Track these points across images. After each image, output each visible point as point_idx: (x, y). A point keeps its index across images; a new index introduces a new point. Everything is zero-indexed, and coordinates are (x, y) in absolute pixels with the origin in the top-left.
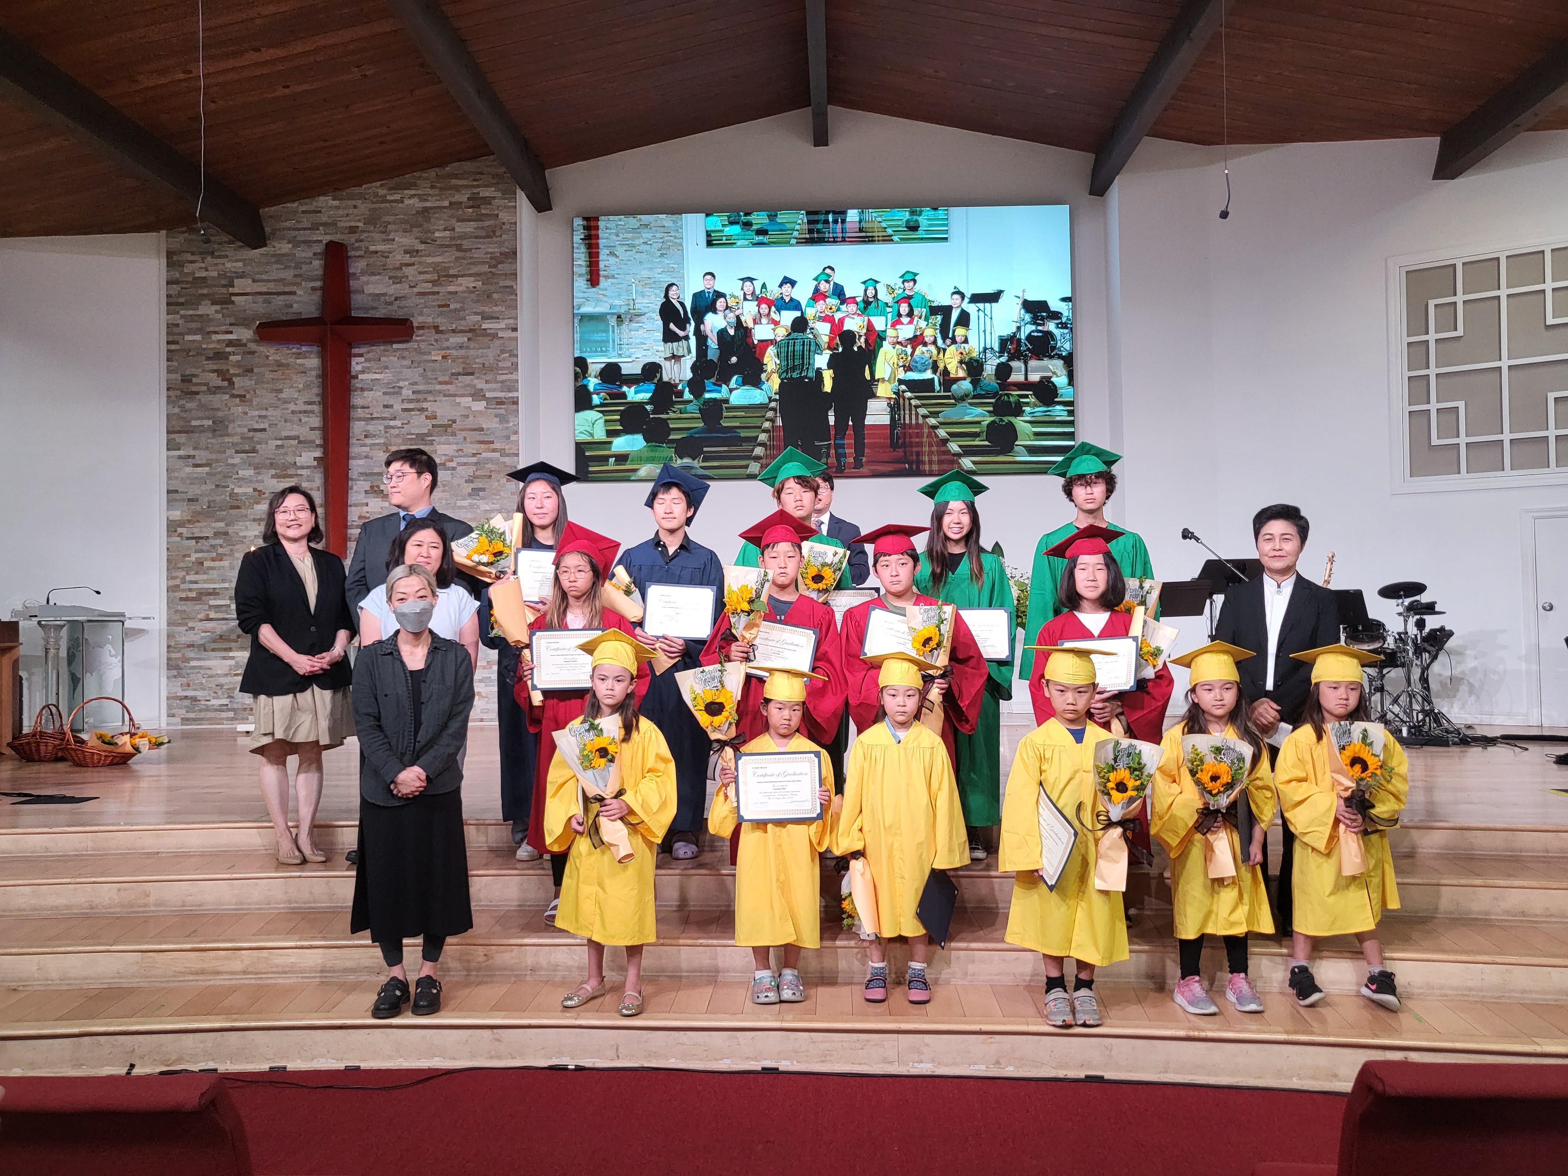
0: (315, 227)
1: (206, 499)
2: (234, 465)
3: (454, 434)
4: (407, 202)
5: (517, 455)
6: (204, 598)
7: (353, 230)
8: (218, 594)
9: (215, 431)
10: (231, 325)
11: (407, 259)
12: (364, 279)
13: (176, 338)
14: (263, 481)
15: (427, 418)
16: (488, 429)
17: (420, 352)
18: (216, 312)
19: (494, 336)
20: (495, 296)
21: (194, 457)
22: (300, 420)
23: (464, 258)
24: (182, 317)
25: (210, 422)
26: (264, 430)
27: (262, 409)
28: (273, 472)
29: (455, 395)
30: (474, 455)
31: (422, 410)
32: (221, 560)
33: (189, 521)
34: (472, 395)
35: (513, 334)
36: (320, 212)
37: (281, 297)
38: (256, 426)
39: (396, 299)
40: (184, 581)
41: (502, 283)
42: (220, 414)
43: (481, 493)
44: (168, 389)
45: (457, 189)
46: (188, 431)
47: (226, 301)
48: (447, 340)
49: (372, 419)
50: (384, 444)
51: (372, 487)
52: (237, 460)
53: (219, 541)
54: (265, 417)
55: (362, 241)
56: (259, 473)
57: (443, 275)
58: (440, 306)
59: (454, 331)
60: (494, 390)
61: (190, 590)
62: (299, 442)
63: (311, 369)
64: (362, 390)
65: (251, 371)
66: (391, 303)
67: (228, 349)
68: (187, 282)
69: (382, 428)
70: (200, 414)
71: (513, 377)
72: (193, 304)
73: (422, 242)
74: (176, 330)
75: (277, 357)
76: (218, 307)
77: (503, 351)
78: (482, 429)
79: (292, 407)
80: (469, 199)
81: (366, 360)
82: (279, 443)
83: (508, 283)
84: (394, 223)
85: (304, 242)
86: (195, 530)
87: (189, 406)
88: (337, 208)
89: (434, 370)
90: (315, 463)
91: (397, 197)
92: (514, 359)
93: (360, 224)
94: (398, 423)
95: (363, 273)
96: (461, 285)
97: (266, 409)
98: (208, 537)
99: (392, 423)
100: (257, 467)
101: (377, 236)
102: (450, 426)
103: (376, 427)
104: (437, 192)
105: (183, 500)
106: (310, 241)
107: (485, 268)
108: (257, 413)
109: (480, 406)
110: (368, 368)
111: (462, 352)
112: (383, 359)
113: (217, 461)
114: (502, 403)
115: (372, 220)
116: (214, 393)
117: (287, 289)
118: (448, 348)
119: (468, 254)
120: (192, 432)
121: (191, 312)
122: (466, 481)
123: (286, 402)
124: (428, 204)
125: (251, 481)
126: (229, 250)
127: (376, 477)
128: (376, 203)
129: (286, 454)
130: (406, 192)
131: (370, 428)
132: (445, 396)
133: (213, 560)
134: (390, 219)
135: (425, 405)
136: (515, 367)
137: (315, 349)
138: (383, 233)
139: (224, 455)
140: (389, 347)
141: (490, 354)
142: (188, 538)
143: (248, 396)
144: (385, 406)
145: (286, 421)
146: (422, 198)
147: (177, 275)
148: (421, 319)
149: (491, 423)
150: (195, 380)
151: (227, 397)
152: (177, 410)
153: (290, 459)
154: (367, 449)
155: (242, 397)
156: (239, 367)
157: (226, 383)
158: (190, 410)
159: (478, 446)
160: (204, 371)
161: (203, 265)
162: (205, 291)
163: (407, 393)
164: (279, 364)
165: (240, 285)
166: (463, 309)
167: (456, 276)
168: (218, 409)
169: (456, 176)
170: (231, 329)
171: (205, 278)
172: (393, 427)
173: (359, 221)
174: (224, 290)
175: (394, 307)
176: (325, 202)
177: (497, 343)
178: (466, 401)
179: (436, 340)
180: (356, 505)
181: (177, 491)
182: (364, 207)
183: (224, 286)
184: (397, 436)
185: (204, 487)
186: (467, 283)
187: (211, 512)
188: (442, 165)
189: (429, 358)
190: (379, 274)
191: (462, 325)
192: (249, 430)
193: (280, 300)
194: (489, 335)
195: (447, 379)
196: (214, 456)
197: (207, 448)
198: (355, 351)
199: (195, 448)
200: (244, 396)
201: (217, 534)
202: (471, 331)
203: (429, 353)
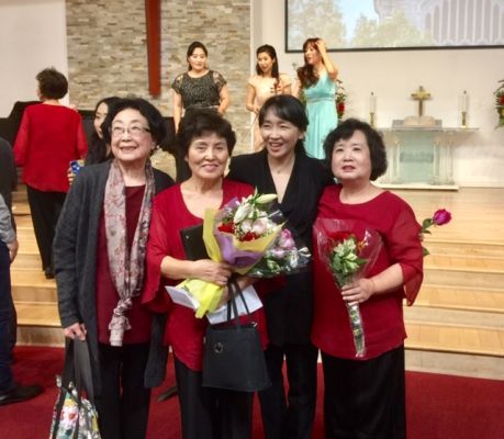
1: (87, 62)
2: (100, 44)
3: (215, 27)
9: (90, 24)
14: (116, 52)
15: (201, 17)
16: (234, 24)
21: (80, 39)
22: (134, 19)
25: (88, 20)
26: (116, 24)
27: (113, 12)
28: (121, 47)
29: (216, 5)
30: (226, 39)
31: (198, 13)
33: (79, 74)
34: (225, 4)
38: (112, 22)
43: (230, 60)
46: (77, 24)
49: (172, 18)
50: (178, 32)
51: (173, 56)
52: (102, 41)
53: (95, 85)
54: (116, 17)
56: (114, 48)
60: (237, 2)
62: (134, 31)
69: (177, 23)
70: (83, 15)
78: (229, 24)
79: (130, 11)
82: (123, 31)
86: (82, 79)
87: (77, 11)
90: (143, 43)
94: (185, 20)
97: (116, 12)
98: (89, 83)
99: (182, 20)
100: (113, 45)
102: (213, 22)
103: (174, 23)
105: (76, 63)
108: (111, 14)
109: (229, 11)
113: (92, 41)
114: (241, 9)
120: (79, 25)
122: (223, 53)
123: (126, 8)
125: (110, 53)
129: (127, 37)
131: (171, 23)
133: (92, 95)
135: (200, 10)
139: (95, 38)
143: (107, 5)
144: (179, 11)
145: (127, 19)
149: (235, 21)
151: (96, 5)
152: (71, 13)
153: (129, 40)
154: (170, 35)
155: (103, 6)
158: (78, 13)
159: (228, 34)
168: (92, 13)
172: (183, 23)
178: (222, 8)
180: (164, 66)
185: (86, 56)
187: (89, 70)
192: (108, 24)
196: (90, 39)
197: (87, 34)
199: (81, 34)
200: (105, 5)
201: (93, 81)
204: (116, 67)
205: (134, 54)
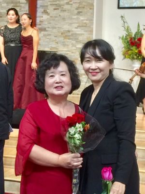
51: (44, 11)
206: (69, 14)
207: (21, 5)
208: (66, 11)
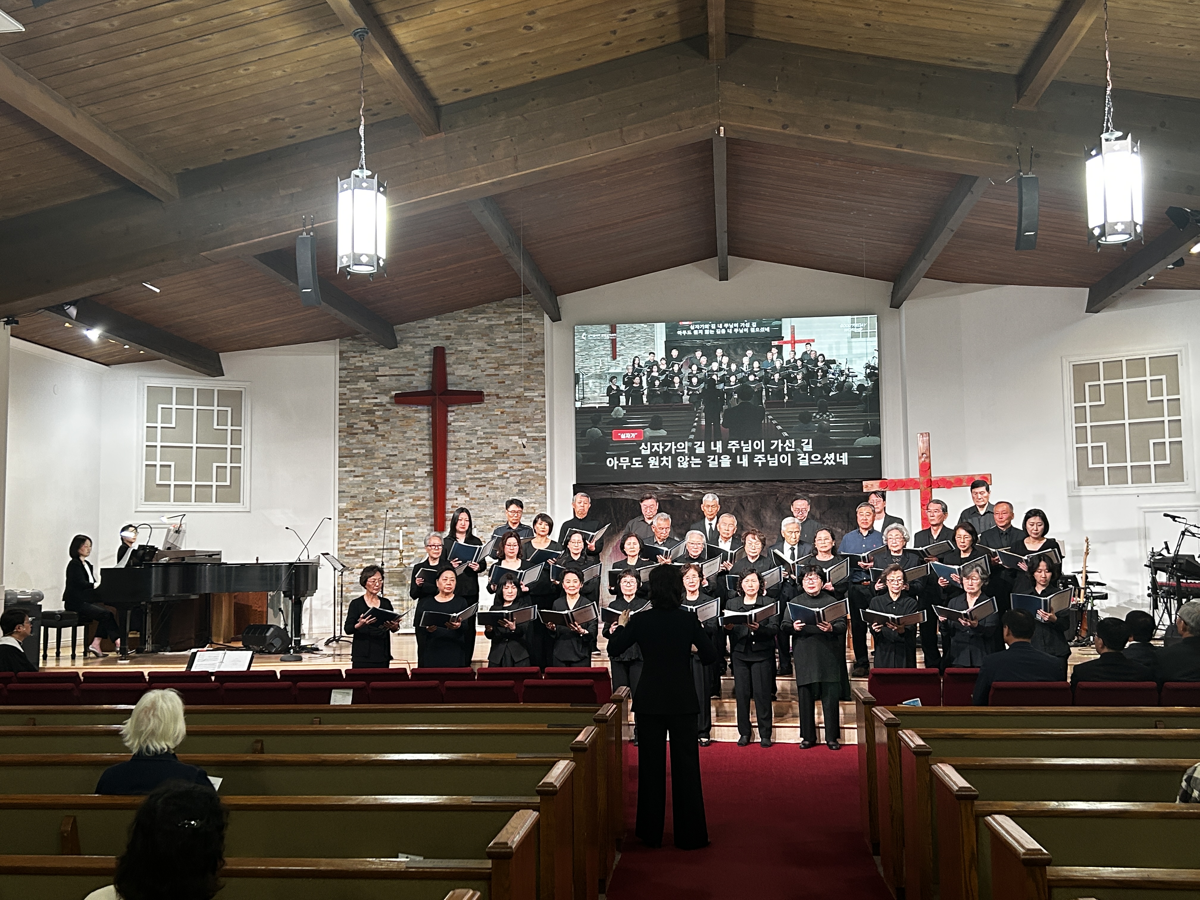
0: (426, 336)
1: (361, 496)
2: (378, 476)
3: (508, 458)
4: (480, 321)
5: (545, 470)
6: (359, 555)
7: (448, 338)
8: (368, 552)
9: (367, 456)
10: (376, 393)
11: (480, 355)
12: (455, 366)
13: (344, 402)
14: (395, 485)
15: (492, 448)
16: (528, 455)
17: (487, 409)
18: (368, 386)
19: (532, 400)
20: (532, 377)
21: (354, 471)
22: (417, 450)
23: (513, 354)
24: (348, 389)
25: (364, 451)
26: (396, 455)
27: (393, 443)
28: (401, 480)
29: (509, 435)
30: (520, 470)
31: (489, 443)
32: (370, 532)
33: (351, 509)
34: (518, 435)
35: (543, 399)
36: (429, 327)
37: (406, 377)
38: (391, 453)
39: (473, 378)
40: (347, 545)
41: (536, 369)
42: (370, 446)
43: (524, 493)
44: (340, 432)
45: (509, 313)
46: (352, 456)
47: (374, 380)
48: (504, 402)
49: (460, 449)
50: (467, 463)
51: (459, 489)
52: (379, 473)
53: (370, 521)
54: (396, 447)
55: (453, 344)
56: (393, 481)
57: (501, 365)
58: (499, 383)
59: (507, 397)
60: (531, 432)
61: (352, 550)
62: (417, 462)
63: (423, 420)
64: (454, 432)
65: (389, 420)
66: (470, 381)
67: (375, 408)
68: (351, 369)
69: (465, 454)
70: (358, 446)
71: (543, 424)
72: (354, 381)
73: (489, 345)
74: (344, 397)
75: (403, 413)
76: (369, 383)
77: (536, 409)
78: (524, 455)
79: (412, 442)
80: (516, 319)
81: (456, 414)
82: (405, 463)
83: (540, 369)
84: (472, 334)
85: (420, 345)
86: (355, 514)
87: (351, 441)
88: (439, 325)
89: (496, 420)
90: (426, 475)
91: (474, 318)
92: (543, 414)
93: (453, 335)
94: (475, 451)
95: (454, 364)
96: (511, 370)
97: (397, 443)
98: (362, 519)
99: (472, 451)
100: (392, 477)
101: (462, 341)
102: (506, 453)
103: (462, 454)
104: (497, 315)
105: (347, 497)
106: (423, 345)
107: (526, 360)
108: (391, 445)
109: (523, 441)
110: (457, 419)
111: (513, 410)
112: (466, 413)
113: (368, 474)
114: (537, 440)
115: (459, 332)
116: (366, 434)
117: (409, 373)
118: (504, 407)
119: (516, 352)
120: (354, 457)
121: (353, 386)
122: (515, 486)
123: (409, 439)
124: (493, 323)
125: (388, 486)
126: (376, 350)
127: (462, 483)
128: (462, 322)
129: (409, 469)
130: (479, 315)
131: (459, 454)
132: (502, 435)
133: (365, 532)
134: (470, 331)
135: (491, 441)
136: (543, 419)
137: (426, 408)
138: (467, 339)
139: (372, 470)
140: (469, 406)
141: (530, 410)
142: (350, 519)
143: (386, 435)
144: (467, 441)
145: (409, 450)
146: (489, 319)
147: (345, 365)
148: (488, 390)
149: (529, 451)
150: (355, 426)
151: (374, 436)
152: (344, 444)
153: (411, 472)
154: (457, 466)
155: (383, 436)
156: (381, 418)
157: (373, 428)
158: (352, 444)
159: (521, 465)
160: (361, 421)
161: (360, 359)
162: (361, 374)
163: (480, 433)
164: (404, 416)
165: (382, 371)
166: (513, 384)
167: (509, 365)
168: (369, 443)
169: (509, 306)
170: (376, 396)
171: (361, 367)
172: (472, 454)
173: (451, 332)
174: (373, 374)
175: (472, 383)
176: (432, 321)
177: (534, 404)
178: (515, 438)
179: (497, 403)
180: (450, 499)
181: (344, 492)
182: (454, 325)
183: (372, 371)
184: (474, 459)
185: (360, 489)
186: (516, 369)
187: (363, 505)
188: (501, 299)
189: (492, 413)
190: (464, 364)
191: (513, 393)
192: (387, 456)
193: (405, 379)
194: (529, 399)
195: (504, 425)
196: (366, 471)
197: (362, 466)
198: (450, 409)
199: (355, 466)
200: (384, 435)
201: (367, 517)
202: (518, 397)
203: (493, 410)
204: (395, 501)
205: (415, 487)
206: (504, 493)
207: (416, 480)
208: (497, 488)
